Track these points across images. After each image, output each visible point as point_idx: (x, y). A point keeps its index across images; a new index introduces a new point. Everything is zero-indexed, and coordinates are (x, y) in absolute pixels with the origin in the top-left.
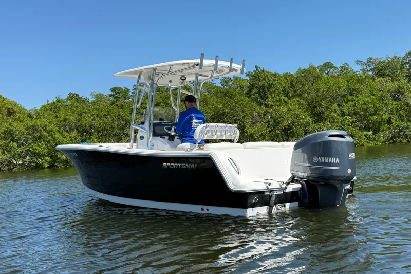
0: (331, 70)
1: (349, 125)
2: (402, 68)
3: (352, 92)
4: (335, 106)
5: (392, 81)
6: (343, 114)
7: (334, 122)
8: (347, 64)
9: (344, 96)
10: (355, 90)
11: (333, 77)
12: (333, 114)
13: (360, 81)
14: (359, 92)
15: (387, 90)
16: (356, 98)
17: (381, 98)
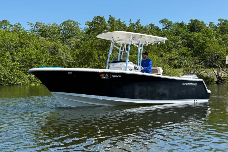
0: (8, 27)
1: (17, 69)
2: (58, 33)
3: (22, 45)
4: (8, 54)
5: (51, 40)
6: (14, 61)
7: (6, 66)
8: (19, 24)
9: (16, 47)
10: (24, 43)
11: (9, 32)
12: (6, 59)
13: (28, 38)
14: (27, 45)
15: (46, 46)
16: (24, 50)
17: (42, 52)
